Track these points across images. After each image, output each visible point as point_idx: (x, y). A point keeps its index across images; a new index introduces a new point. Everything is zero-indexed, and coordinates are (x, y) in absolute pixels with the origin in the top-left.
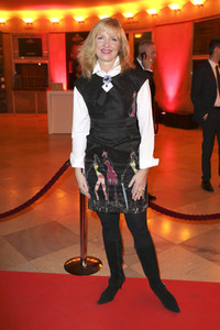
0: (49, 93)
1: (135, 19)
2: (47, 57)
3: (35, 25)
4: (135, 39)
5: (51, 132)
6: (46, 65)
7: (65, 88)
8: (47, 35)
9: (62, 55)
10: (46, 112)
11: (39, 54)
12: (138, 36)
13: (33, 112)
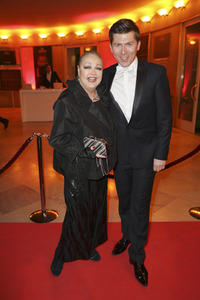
0: (21, 91)
1: (85, 37)
2: (20, 65)
3: (10, 40)
5: (24, 120)
6: (19, 71)
7: (34, 87)
8: (19, 48)
9: (31, 63)
10: (19, 107)
11: (14, 62)
12: (88, 49)
13: (11, 106)
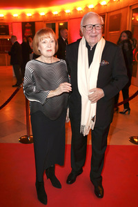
1: (59, 15)
4: (59, 26)
12: (61, 24)
